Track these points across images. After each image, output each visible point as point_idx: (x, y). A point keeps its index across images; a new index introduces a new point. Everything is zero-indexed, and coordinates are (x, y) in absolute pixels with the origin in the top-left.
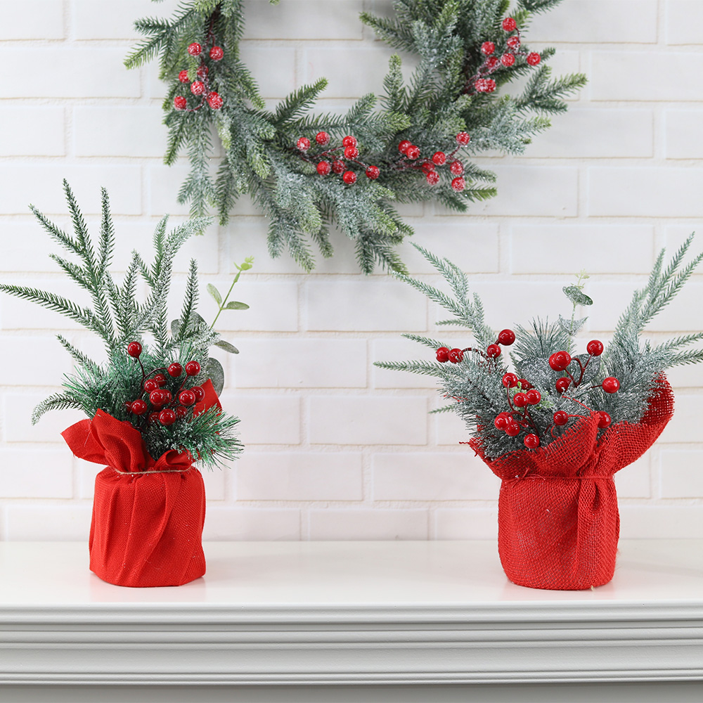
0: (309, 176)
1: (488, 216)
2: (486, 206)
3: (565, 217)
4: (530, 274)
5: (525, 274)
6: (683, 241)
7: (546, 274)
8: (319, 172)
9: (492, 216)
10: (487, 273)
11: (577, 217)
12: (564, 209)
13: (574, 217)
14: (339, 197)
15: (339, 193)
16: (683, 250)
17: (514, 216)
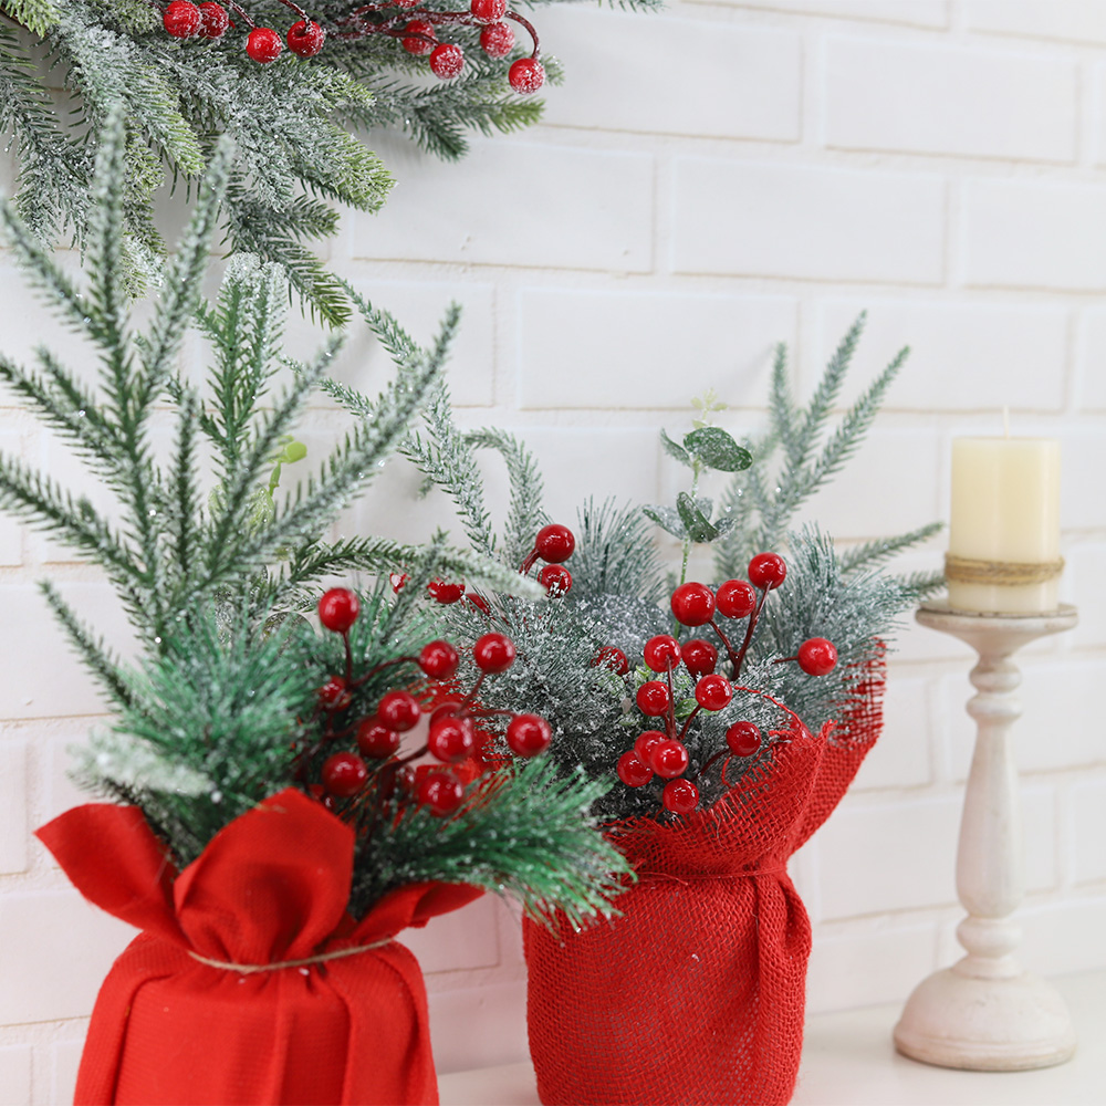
0: (139, 38)
1: (473, 265)
2: (469, 239)
3: (629, 274)
4: (557, 409)
5: (548, 409)
6: (844, 331)
7: (591, 409)
8: (168, 30)
9: (480, 265)
10: (468, 407)
11: (650, 273)
12: (626, 253)
13: (646, 274)
14: (226, 98)
15: (226, 87)
16: (846, 350)
17: (526, 267)
